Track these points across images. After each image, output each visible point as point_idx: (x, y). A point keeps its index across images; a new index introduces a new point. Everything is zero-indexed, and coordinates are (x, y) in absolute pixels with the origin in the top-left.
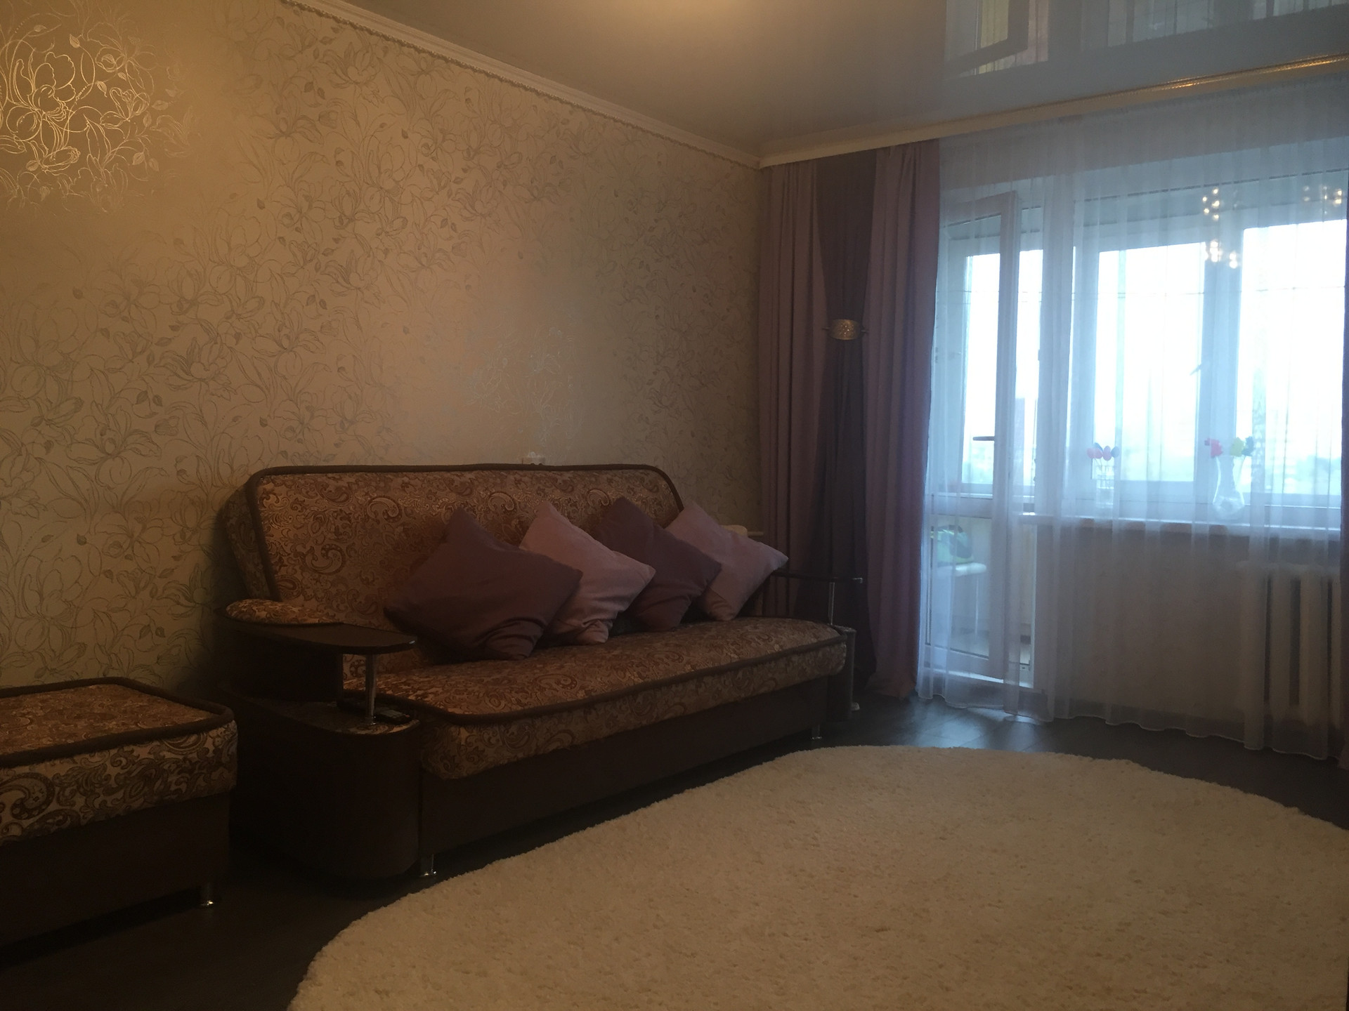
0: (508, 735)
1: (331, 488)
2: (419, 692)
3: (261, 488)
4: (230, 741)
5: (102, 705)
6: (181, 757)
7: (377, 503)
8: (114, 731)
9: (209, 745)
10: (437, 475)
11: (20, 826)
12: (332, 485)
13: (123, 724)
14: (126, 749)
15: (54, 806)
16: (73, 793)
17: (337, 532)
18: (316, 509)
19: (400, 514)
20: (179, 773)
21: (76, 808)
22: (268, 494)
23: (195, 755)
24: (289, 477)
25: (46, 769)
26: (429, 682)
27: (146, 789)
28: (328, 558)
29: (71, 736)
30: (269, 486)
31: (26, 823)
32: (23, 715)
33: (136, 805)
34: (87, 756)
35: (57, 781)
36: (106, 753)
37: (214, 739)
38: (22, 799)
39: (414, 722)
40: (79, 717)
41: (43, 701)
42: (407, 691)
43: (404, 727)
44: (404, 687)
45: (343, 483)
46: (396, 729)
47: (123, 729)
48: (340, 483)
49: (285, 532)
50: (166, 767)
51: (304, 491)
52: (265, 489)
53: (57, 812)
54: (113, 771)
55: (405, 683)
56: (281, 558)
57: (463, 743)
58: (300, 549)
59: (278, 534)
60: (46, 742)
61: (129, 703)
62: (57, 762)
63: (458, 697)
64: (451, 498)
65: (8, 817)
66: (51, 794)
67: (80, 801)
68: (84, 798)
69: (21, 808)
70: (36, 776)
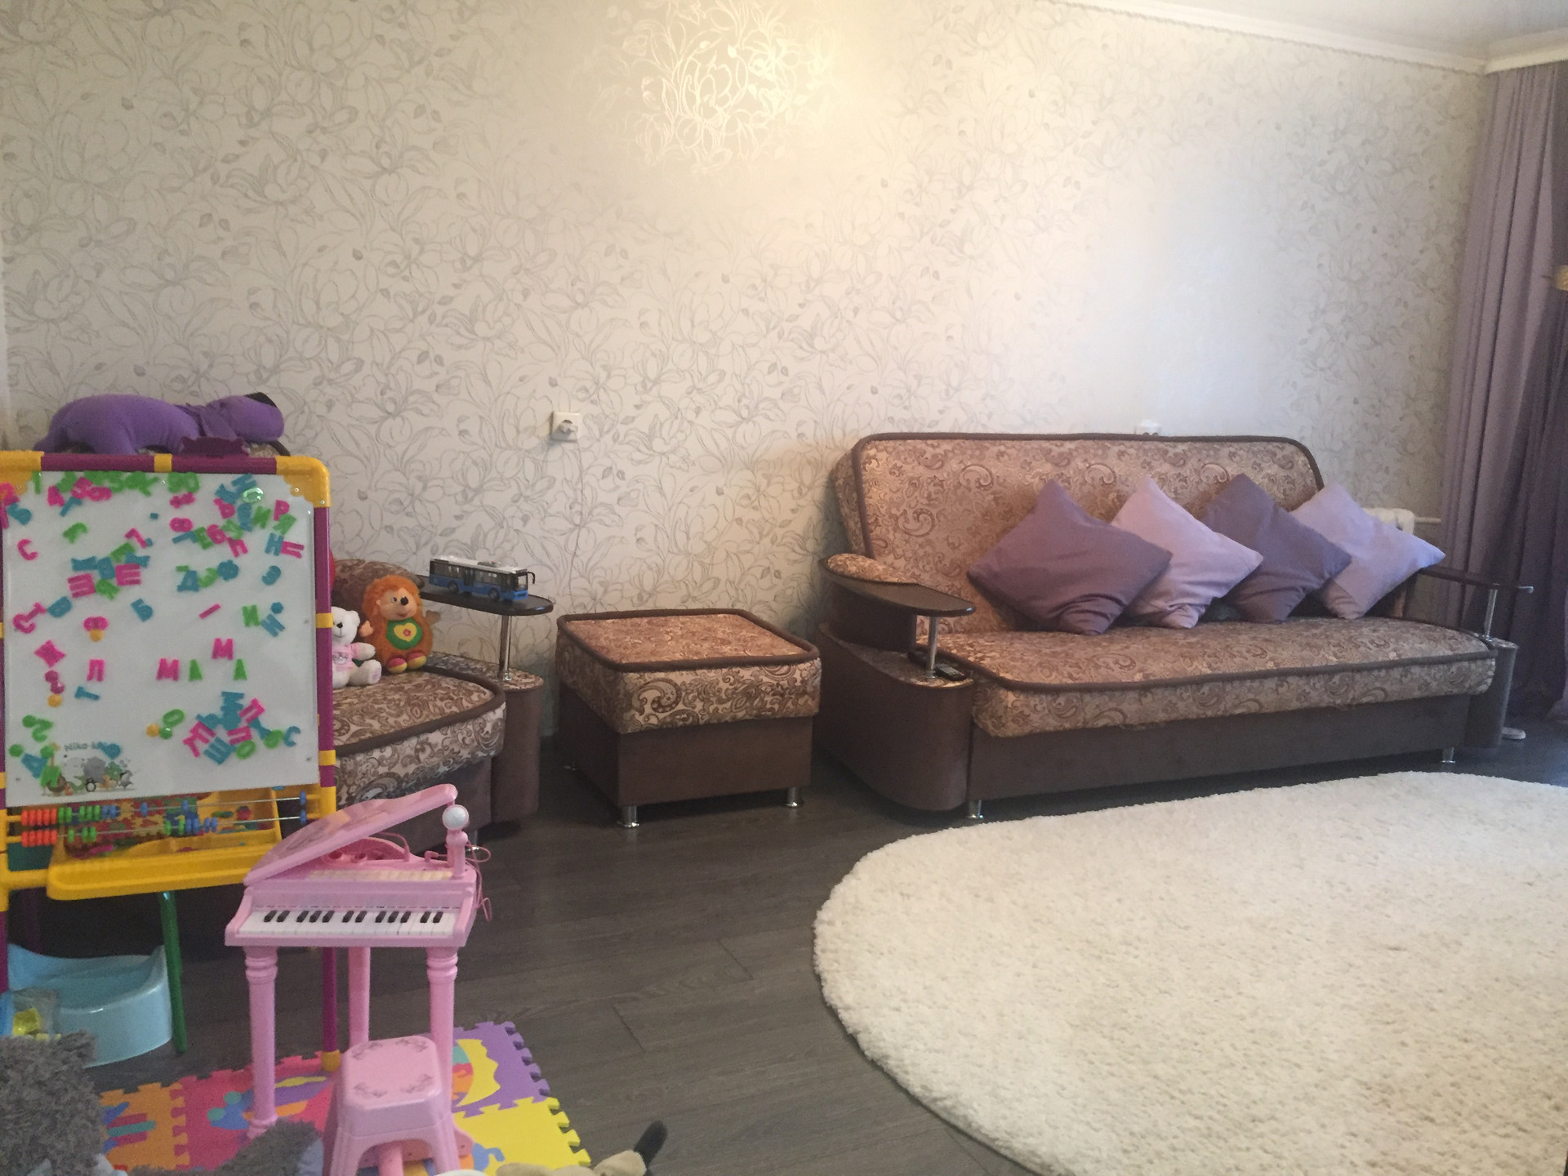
0: (1054, 705)
1: (928, 455)
2: (979, 655)
3: (865, 453)
4: (814, 674)
5: (724, 632)
6: (775, 683)
7: (971, 471)
8: (728, 655)
9: (797, 675)
10: (1035, 444)
11: (657, 717)
12: (930, 452)
13: (736, 650)
14: (734, 670)
15: (680, 706)
16: (694, 699)
17: (929, 498)
18: (912, 475)
19: (992, 483)
20: (773, 695)
21: (696, 710)
22: (870, 459)
23: (786, 682)
24: (891, 443)
25: (678, 677)
26: (991, 646)
27: (748, 704)
28: (918, 521)
29: (697, 653)
30: (872, 452)
31: (661, 716)
32: (667, 633)
33: (741, 715)
34: (705, 671)
35: (684, 688)
36: (719, 670)
37: (802, 671)
38: (659, 697)
39: (968, 681)
40: (705, 639)
41: (683, 623)
42: (969, 652)
43: (958, 684)
44: (968, 648)
45: (940, 451)
46: (951, 685)
47: (734, 654)
48: (938, 451)
49: (882, 496)
50: (763, 689)
51: (903, 457)
52: (868, 455)
53: (683, 711)
54: (724, 686)
55: (971, 645)
56: (876, 519)
57: (1010, 706)
58: (894, 511)
59: (877, 496)
60: (678, 656)
61: (744, 633)
62: (684, 673)
63: (1012, 663)
64: (1047, 468)
65: (648, 709)
66: (679, 696)
67: (699, 705)
68: (702, 704)
69: (658, 704)
70: (669, 681)
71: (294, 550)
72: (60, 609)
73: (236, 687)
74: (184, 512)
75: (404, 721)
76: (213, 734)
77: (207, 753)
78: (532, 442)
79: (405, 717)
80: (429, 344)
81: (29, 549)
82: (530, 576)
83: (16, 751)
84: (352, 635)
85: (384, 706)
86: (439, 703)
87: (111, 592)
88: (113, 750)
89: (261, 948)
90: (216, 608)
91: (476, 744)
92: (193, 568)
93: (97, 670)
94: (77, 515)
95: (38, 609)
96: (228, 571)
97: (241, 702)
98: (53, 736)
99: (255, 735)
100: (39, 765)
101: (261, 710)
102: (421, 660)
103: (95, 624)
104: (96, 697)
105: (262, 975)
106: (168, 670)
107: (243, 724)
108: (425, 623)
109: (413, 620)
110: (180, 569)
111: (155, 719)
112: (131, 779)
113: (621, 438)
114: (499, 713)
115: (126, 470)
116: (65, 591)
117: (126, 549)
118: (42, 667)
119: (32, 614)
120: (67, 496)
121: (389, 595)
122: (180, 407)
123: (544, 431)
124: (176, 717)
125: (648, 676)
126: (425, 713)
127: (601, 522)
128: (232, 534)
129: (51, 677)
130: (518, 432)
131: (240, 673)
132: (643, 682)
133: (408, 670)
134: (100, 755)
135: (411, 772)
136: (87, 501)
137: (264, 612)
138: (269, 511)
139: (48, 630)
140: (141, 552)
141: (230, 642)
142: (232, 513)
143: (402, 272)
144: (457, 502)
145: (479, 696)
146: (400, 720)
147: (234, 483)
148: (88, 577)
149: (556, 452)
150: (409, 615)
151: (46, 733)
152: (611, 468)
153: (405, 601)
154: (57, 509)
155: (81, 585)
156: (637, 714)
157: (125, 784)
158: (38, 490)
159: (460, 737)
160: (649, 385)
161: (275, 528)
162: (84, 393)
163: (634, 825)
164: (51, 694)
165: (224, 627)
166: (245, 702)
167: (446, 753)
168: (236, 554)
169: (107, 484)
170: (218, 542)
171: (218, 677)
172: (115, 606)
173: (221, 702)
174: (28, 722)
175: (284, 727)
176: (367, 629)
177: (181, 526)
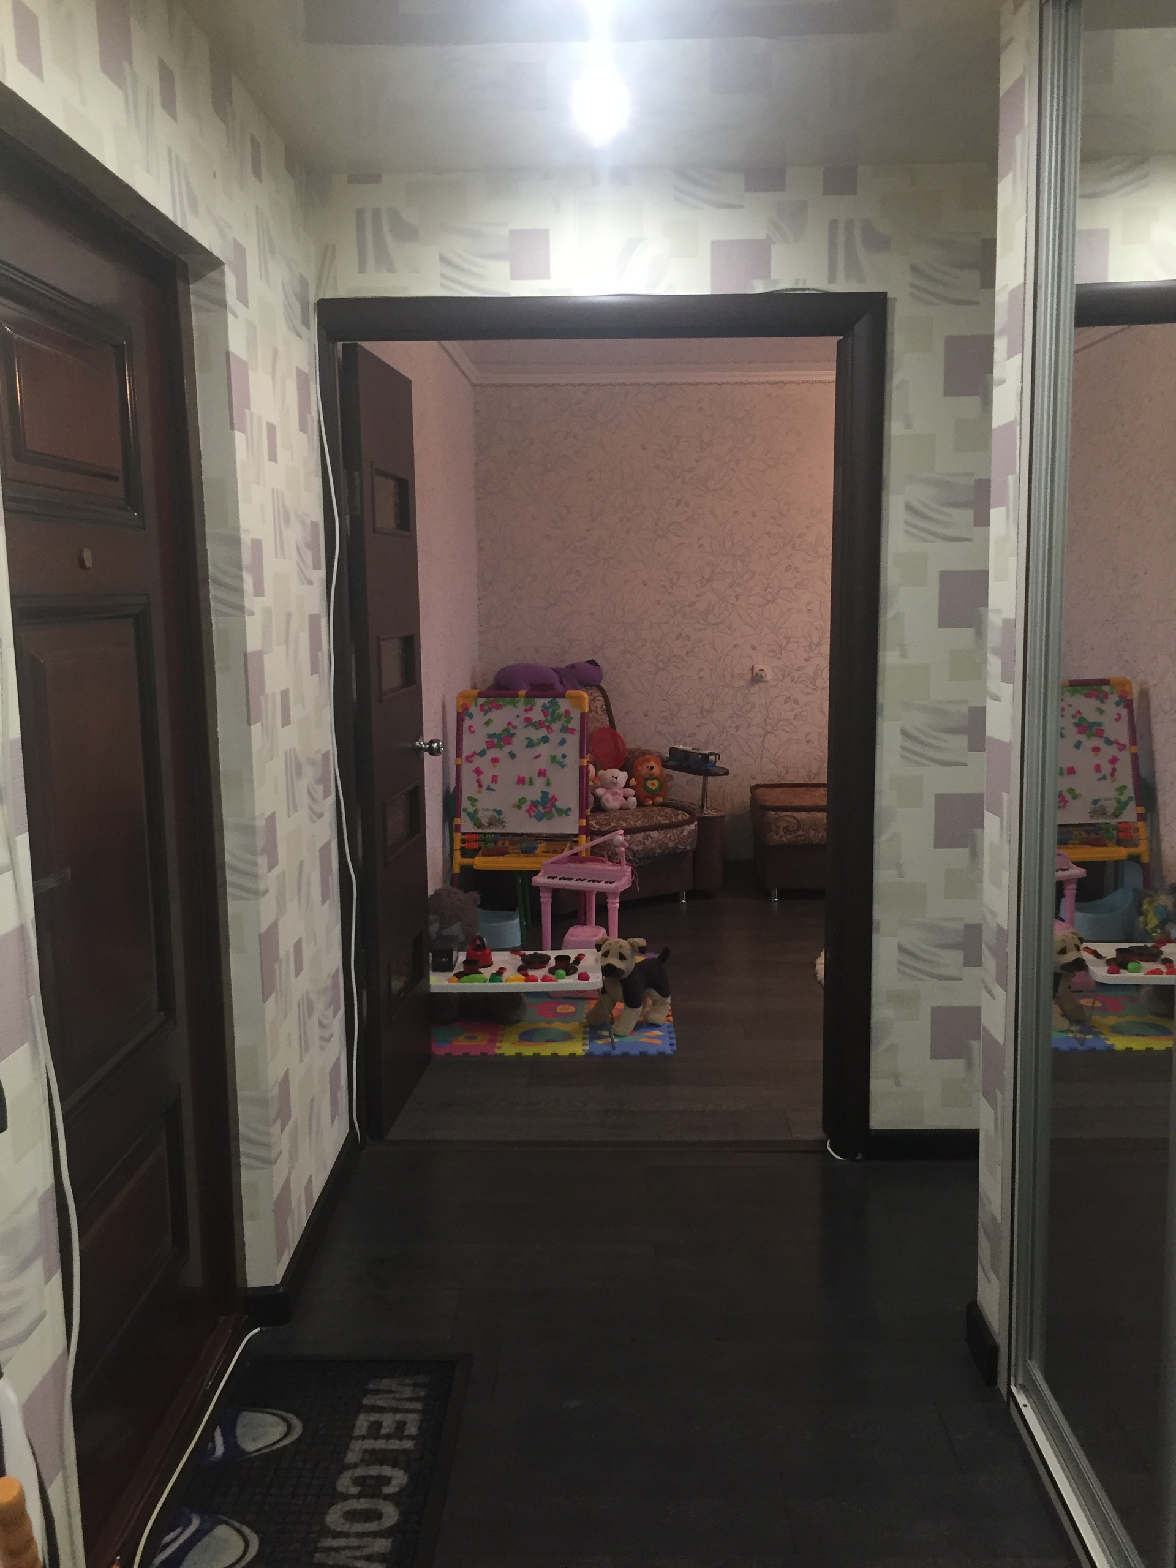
11: (787, 838)
15: (801, 832)
21: (811, 835)
25: (799, 815)
31: (789, 837)
34: (816, 813)
35: (802, 821)
36: (823, 813)
38: (787, 826)
53: (803, 835)
62: (803, 812)
65: (781, 833)
66: (799, 827)
67: (812, 833)
68: (814, 832)
69: (787, 830)
70: (794, 817)
71: (572, 731)
72: (482, 754)
73: (546, 789)
74: (530, 715)
75: (639, 824)
76: (537, 809)
77: (534, 816)
78: (742, 683)
79: (639, 822)
80: (682, 629)
81: (472, 729)
82: (718, 756)
83: (465, 810)
84: (624, 784)
85: (631, 817)
86: (659, 818)
87: (501, 747)
88: (499, 812)
89: (547, 888)
90: (540, 755)
91: (677, 840)
92: (532, 738)
93: (495, 779)
94: (490, 715)
95: (475, 754)
96: (545, 740)
97: (549, 796)
98: (478, 805)
99: (554, 810)
100: (473, 816)
101: (556, 800)
102: (659, 800)
103: (495, 760)
104: (494, 790)
105: (546, 900)
106: (521, 781)
107: (549, 805)
108: (664, 781)
109: (657, 778)
110: (527, 738)
111: (516, 801)
112: (506, 825)
113: (796, 680)
114: (693, 827)
115: (508, 697)
116: (484, 746)
117: (506, 730)
118: (475, 777)
119: (473, 755)
120: (486, 708)
121: (645, 766)
122: (552, 669)
123: (748, 676)
124: (522, 801)
125: (783, 814)
126: (650, 822)
127: (784, 730)
128: (547, 724)
129: (478, 781)
130: (733, 677)
131: (548, 784)
132: (777, 816)
133: (653, 805)
134: (495, 814)
135: (640, 849)
136: (494, 710)
137: (559, 757)
138: (562, 714)
139: (478, 762)
140: (512, 731)
141: (545, 770)
142: (547, 716)
143: (668, 590)
144: (697, 718)
145: (682, 817)
146: (637, 823)
147: (549, 702)
148: (493, 741)
149: (756, 688)
150: (654, 776)
151: (476, 803)
152: (790, 697)
153: (652, 768)
154: (483, 713)
155: (490, 745)
156: (775, 835)
157: (504, 827)
158: (476, 706)
159: (668, 836)
160: (814, 647)
161: (565, 721)
162: (512, 662)
163: (776, 900)
164: (478, 788)
165: (542, 763)
166: (550, 796)
167: (660, 842)
168: (549, 732)
169: (501, 703)
170: (542, 727)
171: (540, 783)
172: (501, 754)
173: (540, 795)
174: (470, 798)
175: (564, 808)
176: (633, 782)
177: (528, 720)
